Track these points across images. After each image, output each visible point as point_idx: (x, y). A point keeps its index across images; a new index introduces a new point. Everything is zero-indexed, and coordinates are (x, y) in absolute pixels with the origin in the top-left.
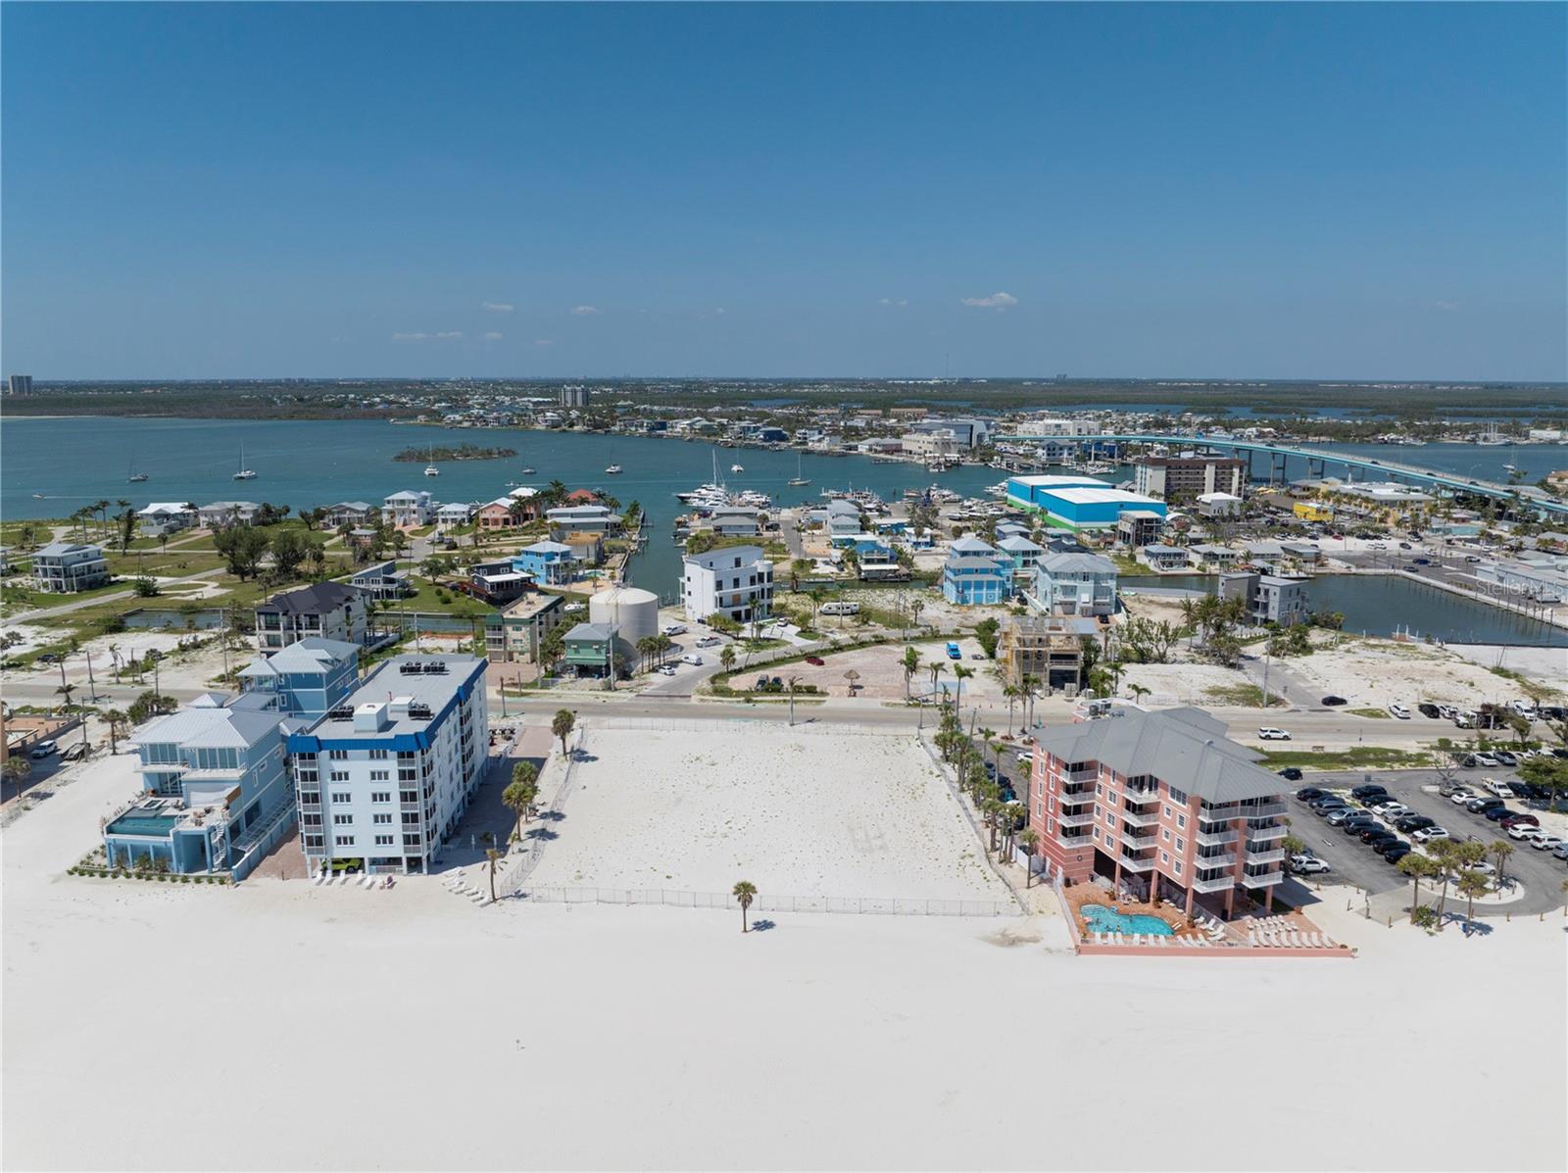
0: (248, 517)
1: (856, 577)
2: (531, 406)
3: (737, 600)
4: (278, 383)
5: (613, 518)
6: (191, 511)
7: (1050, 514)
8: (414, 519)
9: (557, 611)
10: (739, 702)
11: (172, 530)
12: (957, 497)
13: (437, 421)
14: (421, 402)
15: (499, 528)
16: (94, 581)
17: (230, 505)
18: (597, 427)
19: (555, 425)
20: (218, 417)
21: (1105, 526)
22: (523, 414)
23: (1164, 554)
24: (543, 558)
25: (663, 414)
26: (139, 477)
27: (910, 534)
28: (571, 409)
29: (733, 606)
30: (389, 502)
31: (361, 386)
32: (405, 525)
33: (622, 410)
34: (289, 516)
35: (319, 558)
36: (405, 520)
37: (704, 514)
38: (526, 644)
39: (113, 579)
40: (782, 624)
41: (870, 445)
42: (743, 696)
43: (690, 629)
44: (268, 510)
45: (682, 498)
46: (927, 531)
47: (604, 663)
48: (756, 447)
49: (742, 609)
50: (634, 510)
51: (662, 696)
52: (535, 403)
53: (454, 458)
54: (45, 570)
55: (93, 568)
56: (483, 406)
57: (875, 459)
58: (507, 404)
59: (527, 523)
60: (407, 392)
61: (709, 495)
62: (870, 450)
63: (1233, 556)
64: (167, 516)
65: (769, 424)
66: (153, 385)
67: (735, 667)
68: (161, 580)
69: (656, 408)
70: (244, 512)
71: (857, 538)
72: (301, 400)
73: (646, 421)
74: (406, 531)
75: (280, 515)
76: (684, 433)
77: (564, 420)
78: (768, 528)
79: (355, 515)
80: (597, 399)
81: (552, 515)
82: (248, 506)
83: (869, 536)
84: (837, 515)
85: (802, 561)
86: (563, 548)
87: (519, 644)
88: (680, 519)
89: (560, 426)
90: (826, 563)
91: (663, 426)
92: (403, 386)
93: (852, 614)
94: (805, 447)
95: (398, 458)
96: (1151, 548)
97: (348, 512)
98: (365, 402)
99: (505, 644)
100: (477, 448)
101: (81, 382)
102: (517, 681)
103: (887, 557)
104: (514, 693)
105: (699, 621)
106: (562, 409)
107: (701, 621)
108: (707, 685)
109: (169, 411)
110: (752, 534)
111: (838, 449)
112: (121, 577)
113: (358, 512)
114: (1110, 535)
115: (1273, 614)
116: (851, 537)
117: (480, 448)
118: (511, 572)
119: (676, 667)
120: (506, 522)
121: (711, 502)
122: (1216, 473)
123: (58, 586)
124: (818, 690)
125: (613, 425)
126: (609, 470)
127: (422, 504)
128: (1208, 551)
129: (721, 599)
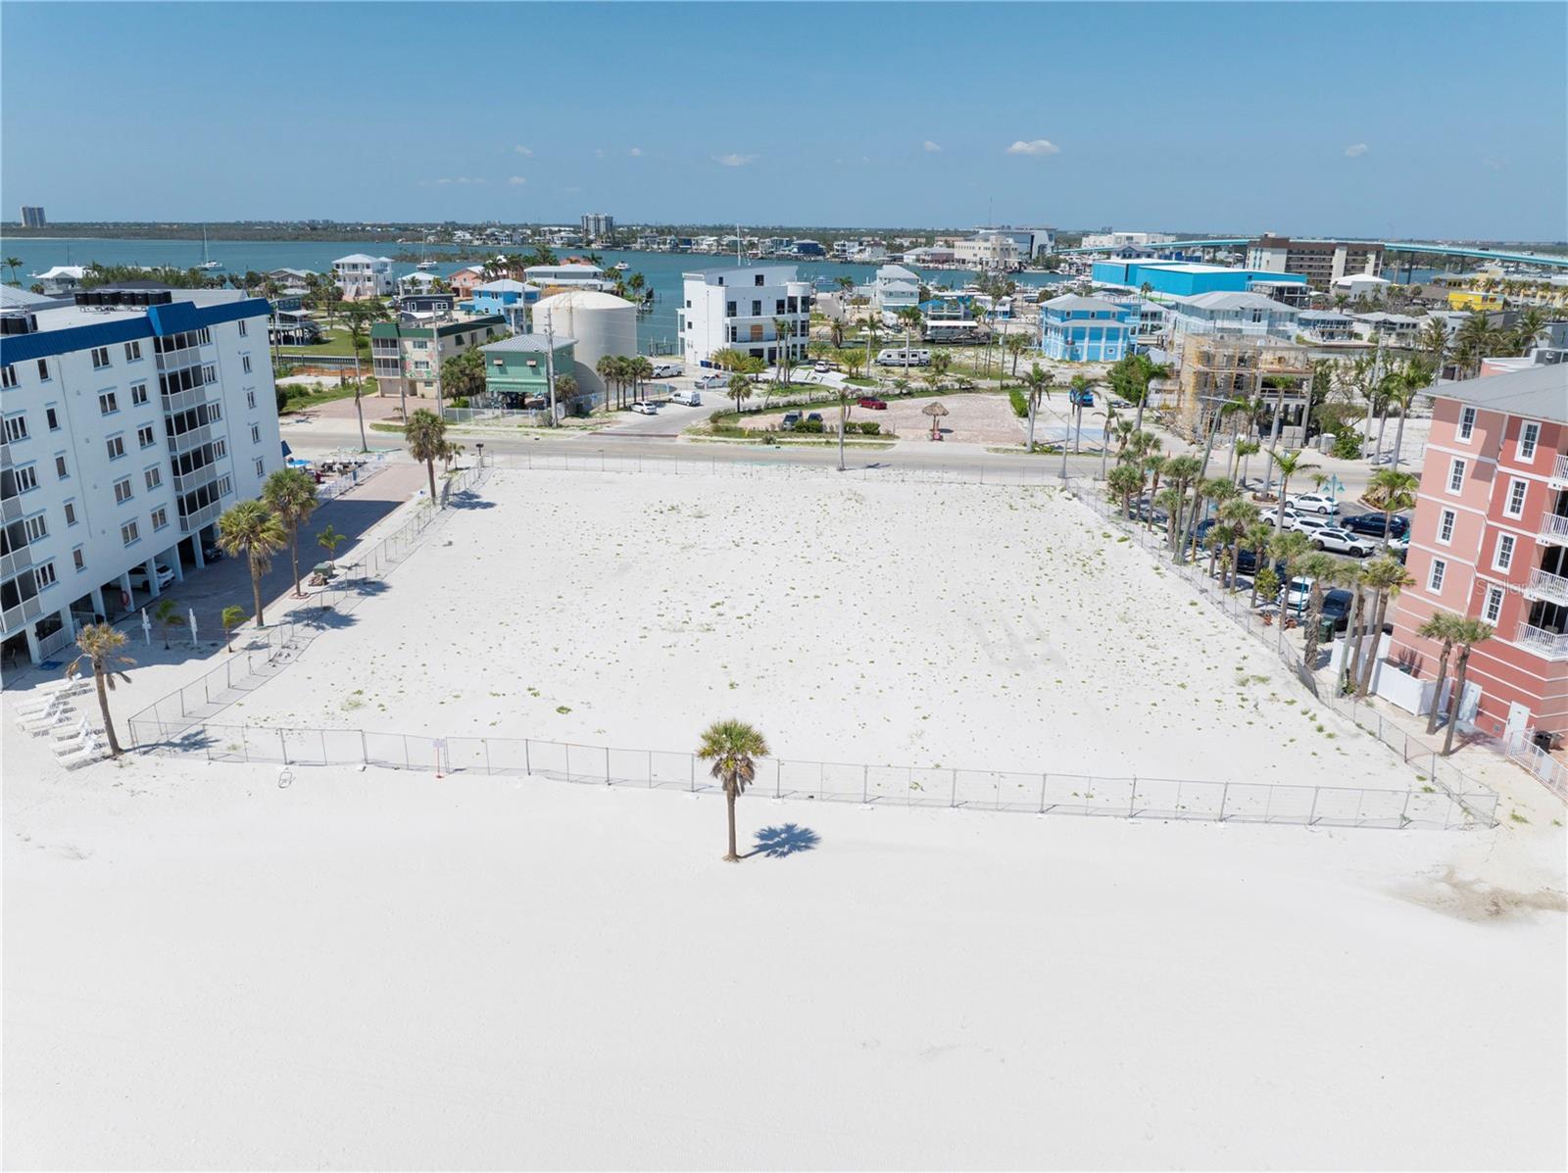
1: (920, 338)
10: (755, 442)
24: (501, 300)
27: (985, 300)
29: (751, 341)
30: (338, 266)
38: (434, 370)
40: (822, 368)
41: (918, 255)
42: (760, 436)
43: (688, 372)
46: (1006, 298)
49: (766, 345)
50: (637, 284)
51: (632, 435)
62: (918, 260)
67: (749, 403)
81: (532, 274)
85: (846, 324)
90: (878, 326)
93: (921, 364)
97: (290, 279)
99: (404, 368)
103: (962, 314)
104: (397, 427)
105: (702, 364)
107: (705, 364)
108: (704, 424)
116: (908, 304)
119: (659, 406)
122: (1346, 260)
124: (882, 430)
127: (380, 272)
128: (1381, 319)
129: (734, 328)
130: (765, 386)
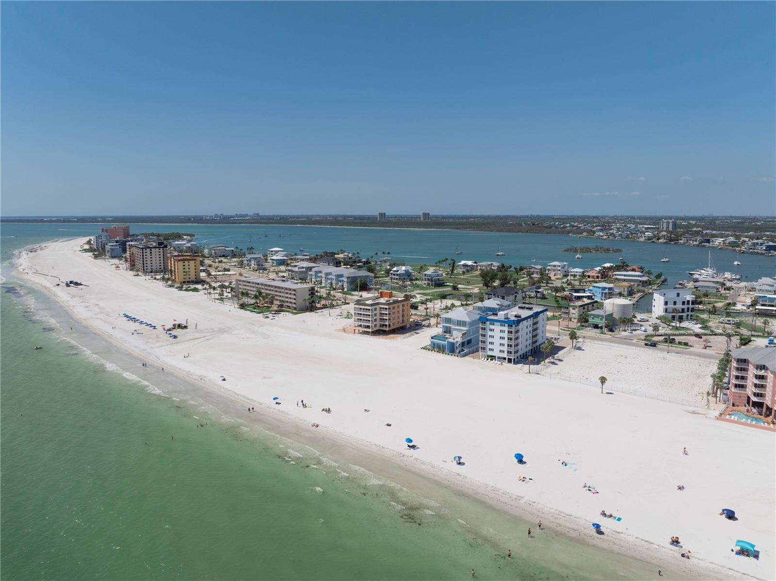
0: (496, 268)
2: (643, 229)
4: (527, 217)
5: (645, 279)
6: (475, 264)
8: (559, 273)
11: (468, 271)
13: (592, 235)
14: (588, 226)
15: (594, 279)
16: (439, 284)
17: (489, 263)
18: (671, 240)
19: (649, 239)
20: (497, 231)
22: (636, 233)
24: (601, 289)
26: (459, 252)
30: (549, 266)
31: (564, 219)
32: (555, 275)
33: (691, 233)
34: (511, 269)
35: (515, 283)
36: (555, 273)
37: (696, 281)
38: (577, 316)
39: (445, 284)
40: (695, 324)
44: (503, 266)
45: (691, 274)
50: (659, 277)
51: (622, 338)
52: (645, 228)
53: (591, 252)
54: (425, 278)
55: (440, 279)
56: (617, 229)
58: (632, 228)
59: (607, 279)
60: (584, 222)
61: (705, 273)
64: (467, 266)
66: (474, 217)
68: (459, 286)
69: (711, 232)
70: (494, 266)
71: (767, 296)
72: (534, 224)
73: (701, 238)
74: (553, 278)
75: (508, 268)
76: (716, 245)
77: (655, 236)
78: (725, 289)
79: (536, 270)
80: (680, 227)
81: (615, 274)
82: (496, 264)
84: (763, 284)
85: (731, 303)
86: (611, 285)
87: (574, 315)
88: (682, 282)
89: (652, 239)
90: (743, 305)
91: (708, 241)
92: (583, 219)
93: (734, 324)
95: (567, 250)
97: (534, 269)
98: (562, 226)
99: (569, 314)
100: (603, 248)
101: (447, 215)
102: (568, 326)
103: (775, 304)
104: (566, 330)
106: (657, 231)
107: (656, 318)
108: (643, 337)
110: (715, 291)
112: (448, 284)
113: (537, 269)
116: (765, 295)
118: (584, 293)
119: (635, 331)
120: (598, 277)
121: (704, 276)
123: (428, 285)
126: (662, 260)
127: (564, 268)
130: (669, 328)
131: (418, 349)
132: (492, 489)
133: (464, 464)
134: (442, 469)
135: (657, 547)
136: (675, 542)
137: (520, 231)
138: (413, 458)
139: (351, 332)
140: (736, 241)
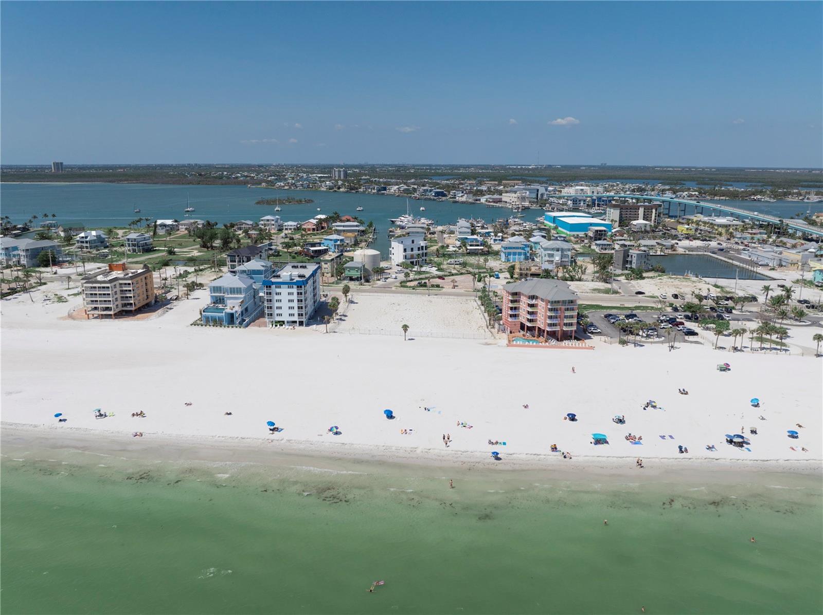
0: (202, 226)
1: (465, 252)
2: (317, 178)
3: (412, 257)
4: (184, 166)
5: (362, 228)
6: (176, 223)
7: (560, 228)
8: (273, 228)
9: (340, 259)
10: (410, 289)
11: (172, 231)
12: (521, 222)
13: (272, 186)
14: (261, 176)
15: (311, 232)
16: (148, 249)
17: (191, 221)
18: (352, 189)
19: (331, 188)
20: (163, 183)
21: (581, 234)
22: (314, 182)
23: (602, 245)
24: (333, 241)
25: (385, 183)
27: (492, 236)
28: (338, 180)
29: (411, 259)
31: (228, 168)
32: (270, 230)
33: (364, 181)
34: (217, 226)
36: (270, 228)
37: (402, 228)
38: (329, 270)
39: (155, 249)
40: (430, 267)
41: (487, 199)
42: (412, 288)
43: (393, 268)
44: (209, 223)
45: (392, 221)
46: (500, 234)
47: (359, 276)
48: (430, 199)
49: (415, 260)
50: (370, 225)
51: (382, 287)
52: (319, 177)
53: (285, 203)
55: (147, 244)
56: (293, 178)
57: (488, 205)
58: (305, 177)
59: (323, 230)
60: (253, 171)
61: (405, 220)
62: (486, 201)
63: (633, 246)
64: (165, 226)
65: (438, 188)
67: (409, 279)
68: (174, 250)
69: (381, 180)
70: (198, 224)
71: (468, 237)
72: (200, 175)
73: (376, 186)
74: (271, 232)
75: (213, 226)
76: (395, 192)
77: (335, 186)
78: (430, 234)
79: (248, 226)
80: (350, 175)
81: (334, 226)
82: (199, 222)
83: (475, 237)
84: (461, 227)
85: (443, 246)
86: (341, 238)
87: (326, 270)
88: (391, 229)
89: (333, 188)
90: (454, 247)
91: (385, 189)
92: (249, 168)
93: (460, 264)
94: (455, 200)
96: (598, 242)
97: (244, 224)
98: (233, 176)
100: (294, 199)
102: (327, 282)
103: (479, 244)
104: (326, 285)
105: (397, 265)
106: (333, 180)
107: (398, 265)
108: (398, 284)
109: (137, 181)
111: (470, 201)
112: (157, 248)
113: (249, 224)
114: (583, 237)
115: (634, 266)
116: (466, 237)
117: (296, 199)
118: (320, 246)
119: (387, 279)
120: (314, 229)
121: (406, 223)
122: (644, 212)
123: (134, 251)
124: (441, 286)
125: (360, 188)
126: (358, 209)
127: (277, 222)
128: (622, 243)
129: (406, 256)
130: (414, 272)
131: (187, 326)
132: (384, 448)
133: (340, 433)
134: (323, 444)
135: (544, 457)
136: (554, 449)
137: (190, 183)
138: (285, 440)
139: (85, 319)
140: (409, 189)
